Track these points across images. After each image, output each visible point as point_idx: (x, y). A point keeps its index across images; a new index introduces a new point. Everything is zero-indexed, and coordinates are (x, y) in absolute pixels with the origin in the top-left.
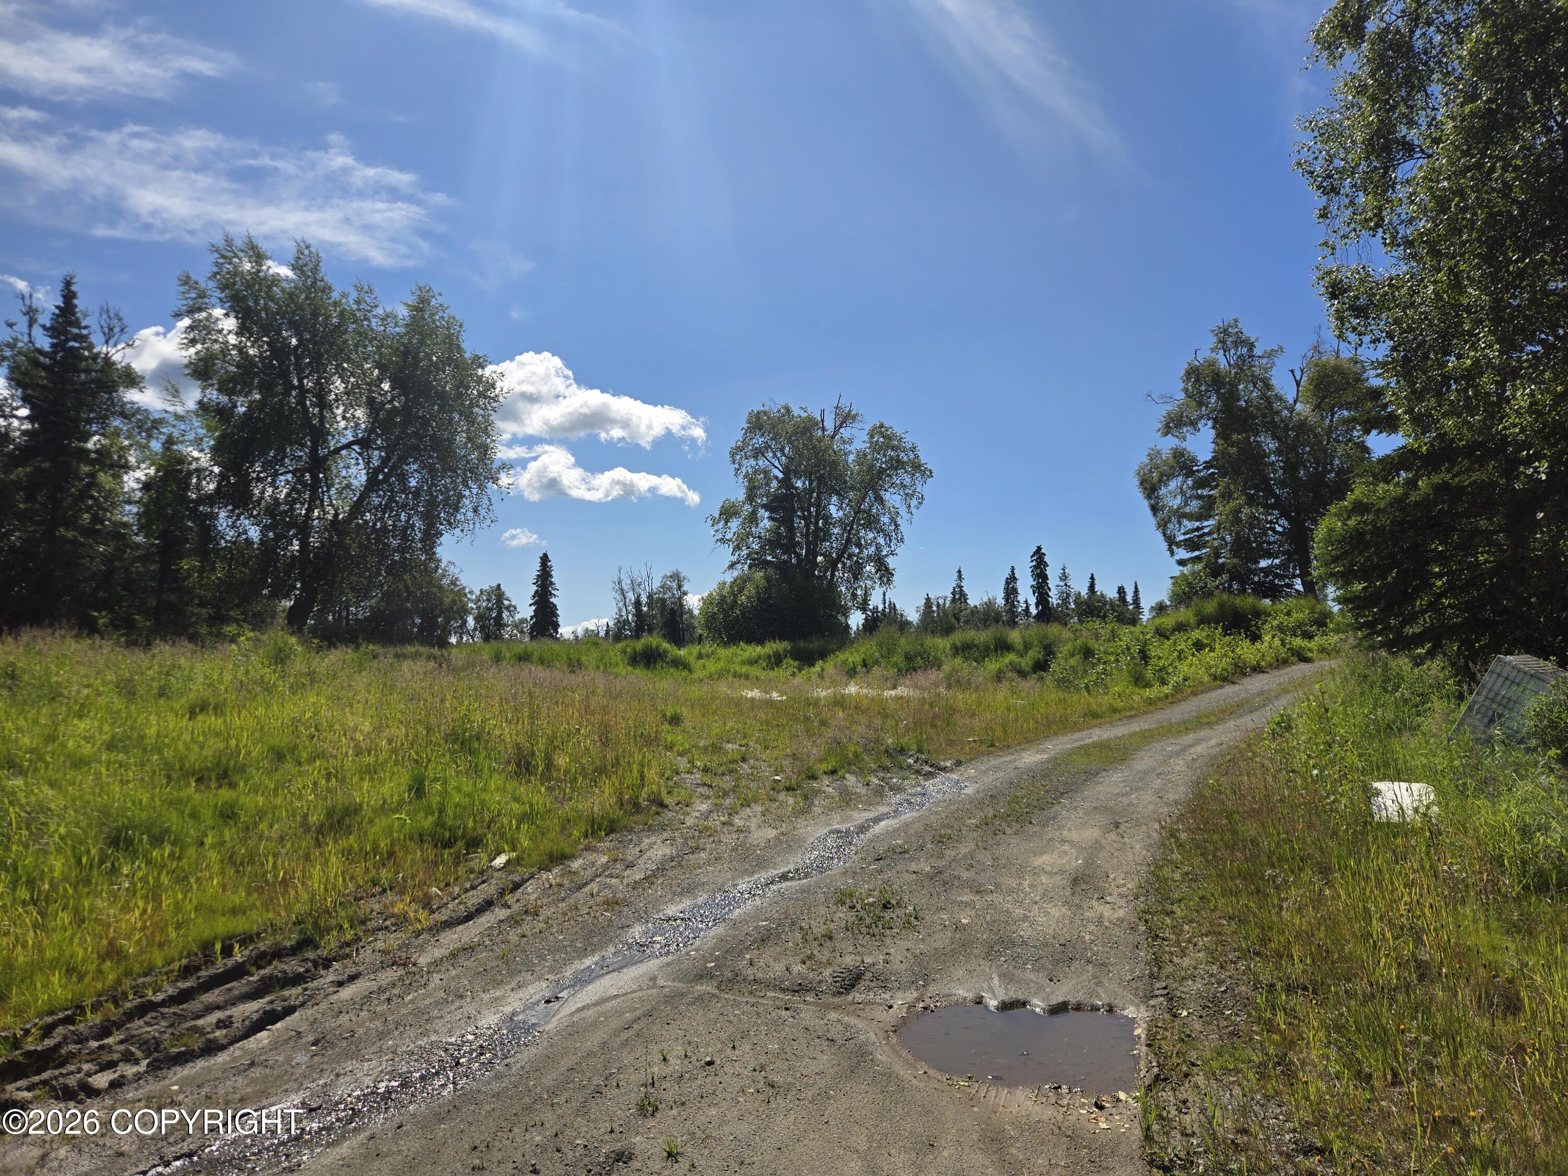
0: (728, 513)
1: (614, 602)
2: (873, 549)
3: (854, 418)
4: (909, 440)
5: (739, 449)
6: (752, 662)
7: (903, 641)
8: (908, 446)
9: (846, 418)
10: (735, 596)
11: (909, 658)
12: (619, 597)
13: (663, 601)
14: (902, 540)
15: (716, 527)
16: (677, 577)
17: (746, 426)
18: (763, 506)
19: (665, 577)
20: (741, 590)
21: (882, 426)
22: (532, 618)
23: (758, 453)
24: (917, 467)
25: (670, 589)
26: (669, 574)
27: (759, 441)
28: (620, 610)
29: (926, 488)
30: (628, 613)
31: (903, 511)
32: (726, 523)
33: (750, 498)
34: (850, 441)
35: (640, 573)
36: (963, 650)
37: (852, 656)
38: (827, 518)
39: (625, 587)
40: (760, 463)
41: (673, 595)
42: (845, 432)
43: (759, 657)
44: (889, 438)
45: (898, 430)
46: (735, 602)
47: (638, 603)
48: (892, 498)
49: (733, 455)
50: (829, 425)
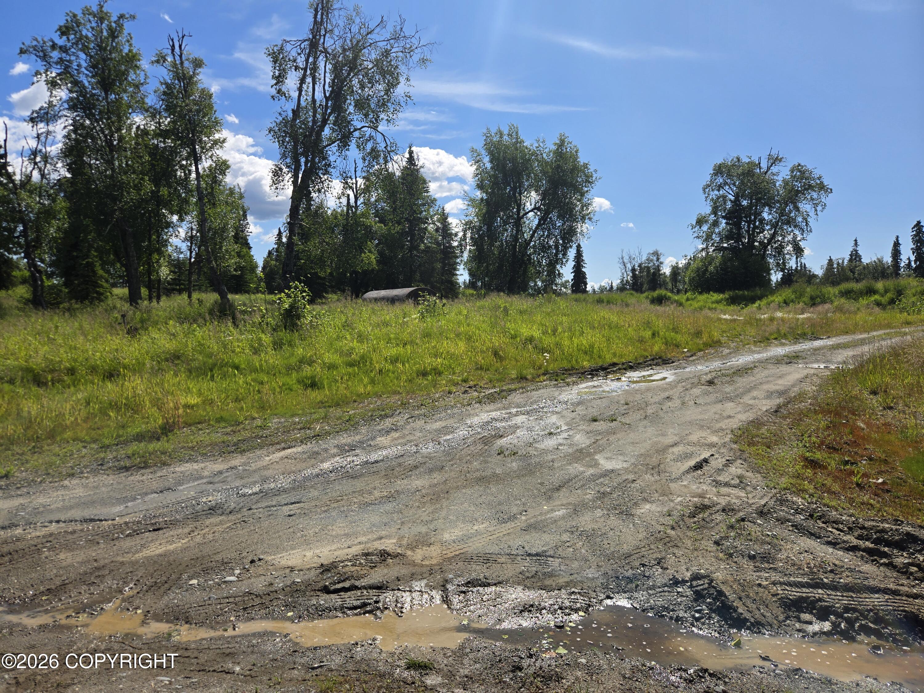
0: (700, 222)
1: (620, 270)
2: (792, 236)
3: (780, 160)
4: (816, 173)
5: (708, 186)
6: (718, 302)
7: (808, 289)
8: (816, 176)
9: (775, 160)
10: (707, 267)
11: (812, 298)
12: (623, 267)
13: (648, 268)
14: (811, 231)
15: (694, 230)
16: (656, 254)
17: (712, 172)
18: (723, 217)
19: (649, 254)
20: (710, 264)
21: (799, 165)
22: (572, 280)
23: (720, 187)
24: (822, 187)
25: (652, 260)
26: (652, 252)
27: (720, 180)
28: (623, 274)
29: (828, 200)
30: (628, 275)
31: (812, 214)
32: (700, 227)
33: (715, 212)
34: (777, 174)
35: (634, 252)
36: (847, 294)
37: (777, 298)
38: (762, 221)
39: (625, 261)
40: (721, 192)
41: (654, 264)
42: (774, 169)
43: (722, 299)
44: (803, 173)
45: (810, 167)
46: (706, 270)
47: (633, 270)
48: (805, 206)
49: (704, 190)
50: (764, 165)
